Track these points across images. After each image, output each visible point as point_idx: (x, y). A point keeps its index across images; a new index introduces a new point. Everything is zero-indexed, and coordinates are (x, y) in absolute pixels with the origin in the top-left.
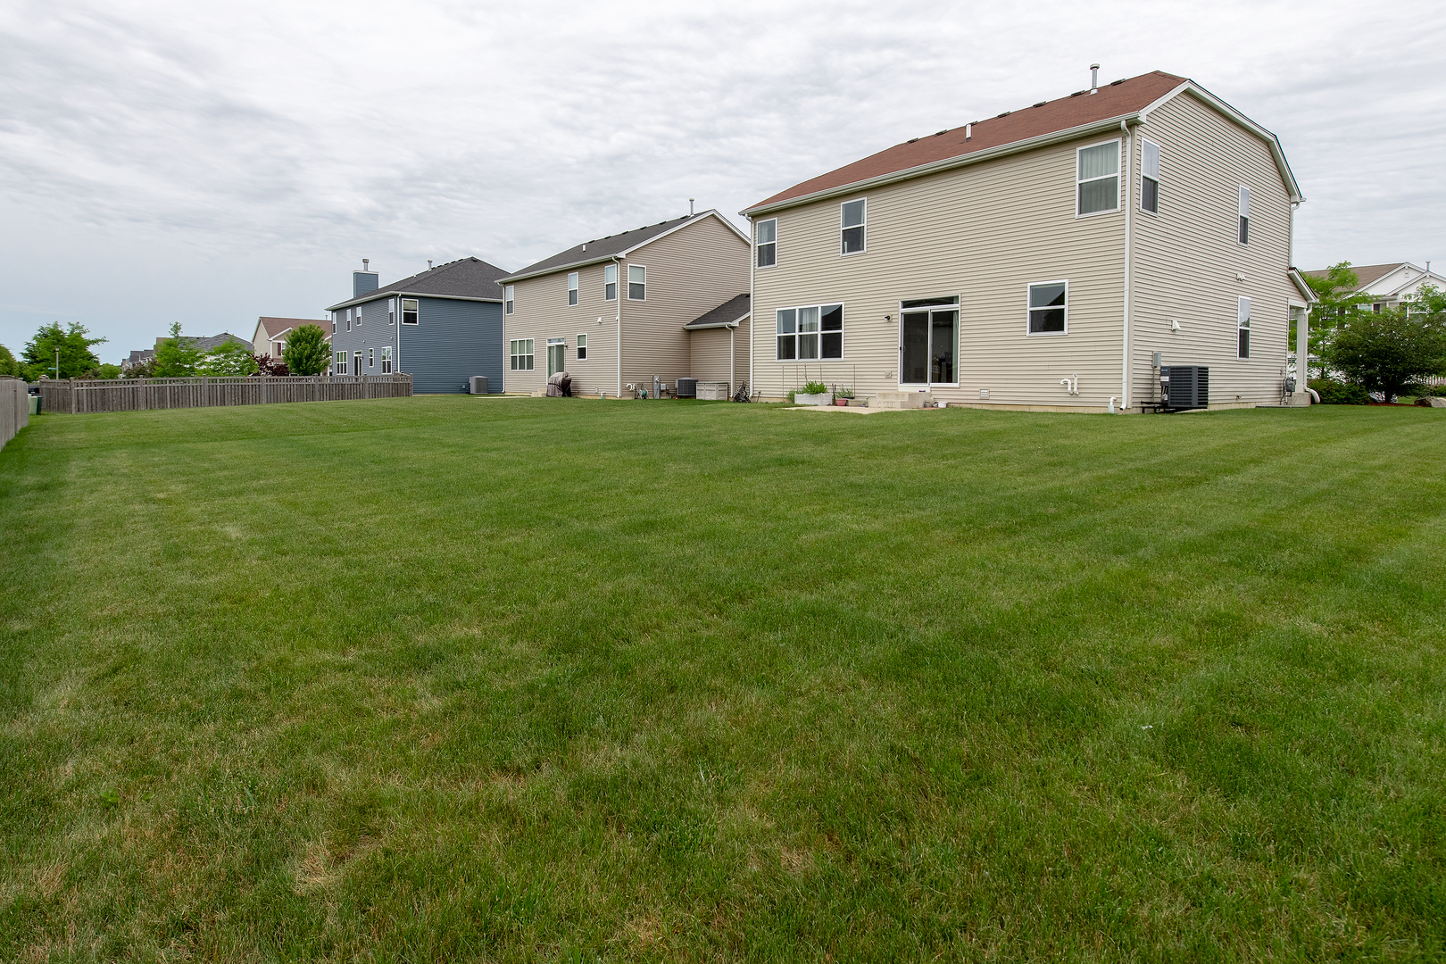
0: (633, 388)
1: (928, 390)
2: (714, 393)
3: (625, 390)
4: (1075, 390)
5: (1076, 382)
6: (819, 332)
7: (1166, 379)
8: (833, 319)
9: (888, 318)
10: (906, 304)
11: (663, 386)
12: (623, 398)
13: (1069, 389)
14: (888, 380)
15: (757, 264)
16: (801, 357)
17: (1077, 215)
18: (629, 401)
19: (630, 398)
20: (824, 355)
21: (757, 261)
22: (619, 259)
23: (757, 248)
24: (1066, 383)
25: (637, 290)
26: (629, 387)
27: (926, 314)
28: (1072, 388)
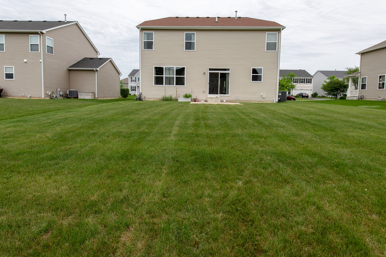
0: (50, 94)
1: (219, 97)
2: (90, 96)
3: (46, 94)
4: (265, 97)
5: (265, 95)
6: (175, 76)
7: (280, 94)
8: (181, 71)
9: (204, 73)
10: (210, 69)
11: (61, 93)
12: (45, 98)
13: (263, 97)
14: (204, 93)
15: (143, 48)
16: (165, 84)
17: (266, 51)
18: (48, 99)
19: (48, 98)
20: (176, 84)
21: (143, 47)
22: (42, 33)
23: (143, 42)
24: (262, 95)
25: (50, 49)
26: (48, 93)
27: (218, 73)
28: (264, 96)
